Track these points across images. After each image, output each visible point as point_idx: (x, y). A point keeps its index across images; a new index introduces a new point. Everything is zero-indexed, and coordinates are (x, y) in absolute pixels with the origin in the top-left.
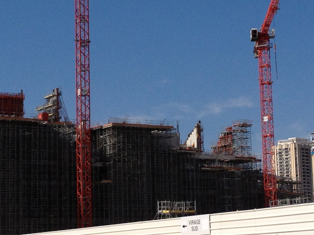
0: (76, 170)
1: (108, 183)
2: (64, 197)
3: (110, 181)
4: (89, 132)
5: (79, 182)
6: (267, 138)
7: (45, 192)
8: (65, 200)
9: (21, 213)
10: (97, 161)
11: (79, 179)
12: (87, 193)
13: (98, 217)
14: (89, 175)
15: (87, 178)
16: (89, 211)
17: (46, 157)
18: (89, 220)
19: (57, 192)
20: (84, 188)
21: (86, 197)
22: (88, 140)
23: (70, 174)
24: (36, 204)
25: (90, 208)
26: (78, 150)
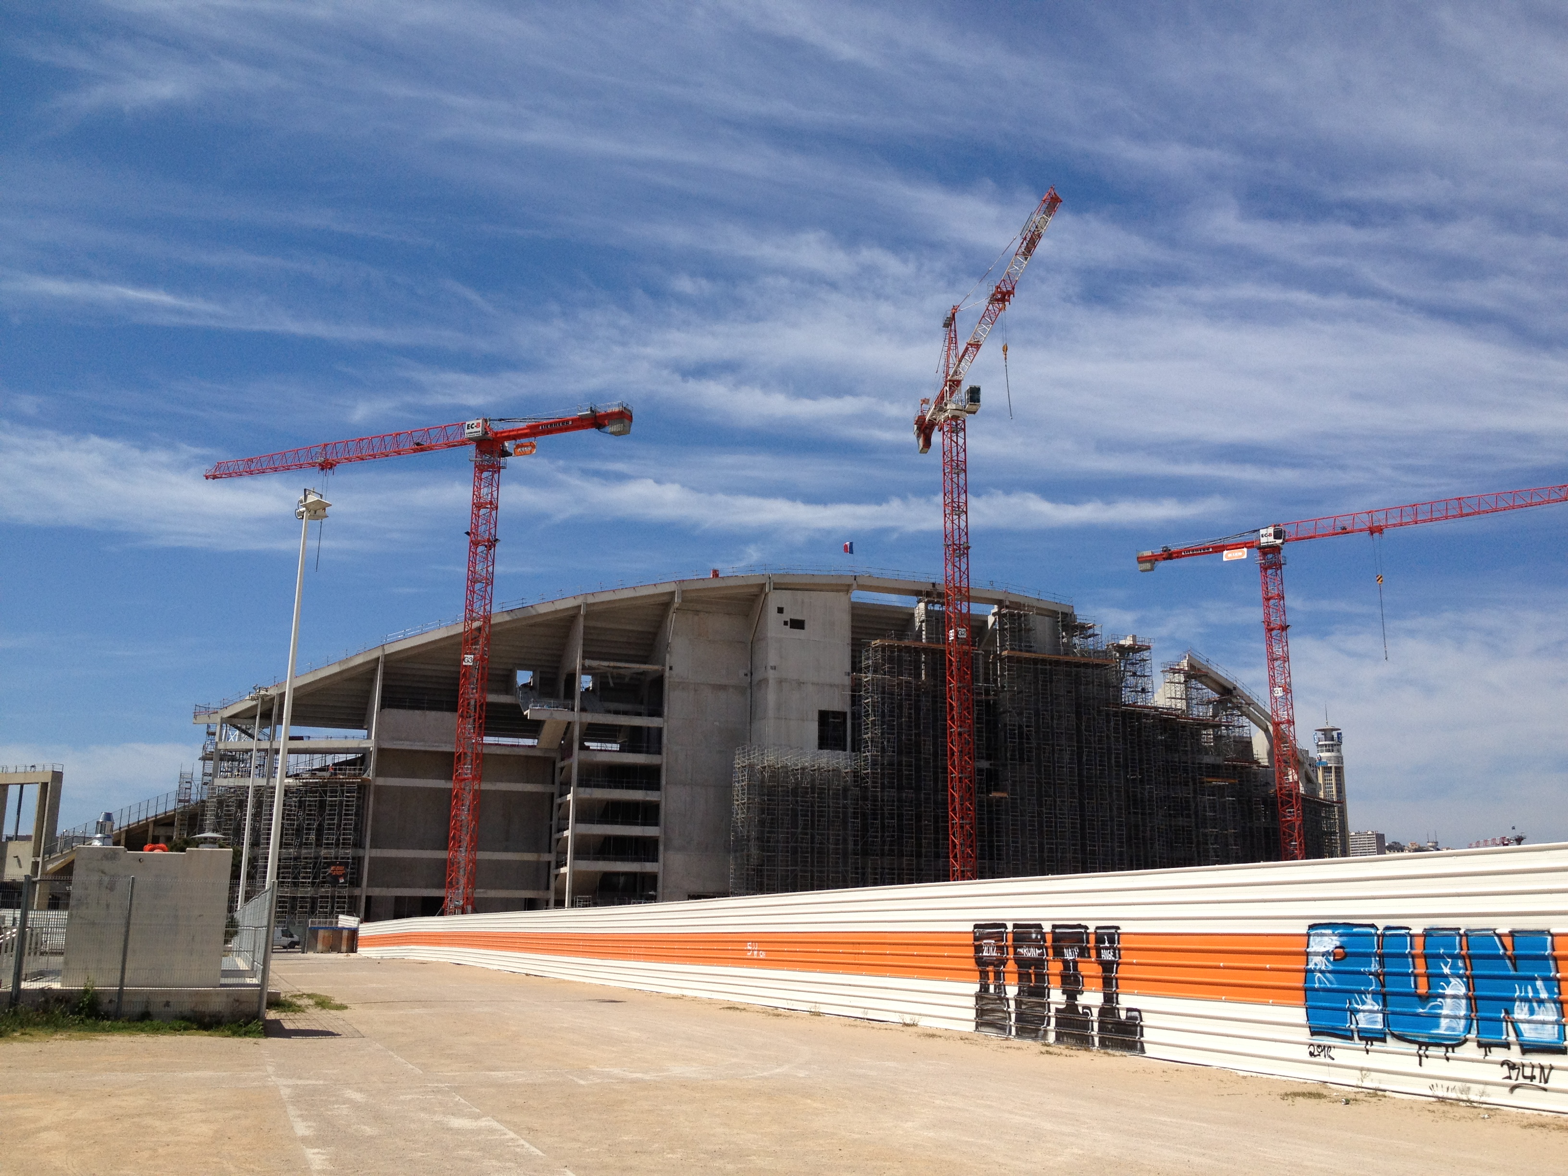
0: (947, 773)
1: (1002, 798)
2: (925, 820)
3: (1004, 795)
4: (971, 706)
5: (952, 795)
6: (1283, 726)
7: (893, 810)
8: (926, 825)
9: (851, 846)
10: (982, 758)
11: (953, 788)
12: (967, 814)
13: (984, 859)
14: (970, 781)
15: (966, 786)
16: (971, 846)
17: (894, 747)
18: (971, 863)
19: (912, 810)
20: (962, 805)
21: (964, 822)
22: (968, 719)
23: (936, 780)
24: (877, 832)
25: (972, 841)
26: (950, 737)
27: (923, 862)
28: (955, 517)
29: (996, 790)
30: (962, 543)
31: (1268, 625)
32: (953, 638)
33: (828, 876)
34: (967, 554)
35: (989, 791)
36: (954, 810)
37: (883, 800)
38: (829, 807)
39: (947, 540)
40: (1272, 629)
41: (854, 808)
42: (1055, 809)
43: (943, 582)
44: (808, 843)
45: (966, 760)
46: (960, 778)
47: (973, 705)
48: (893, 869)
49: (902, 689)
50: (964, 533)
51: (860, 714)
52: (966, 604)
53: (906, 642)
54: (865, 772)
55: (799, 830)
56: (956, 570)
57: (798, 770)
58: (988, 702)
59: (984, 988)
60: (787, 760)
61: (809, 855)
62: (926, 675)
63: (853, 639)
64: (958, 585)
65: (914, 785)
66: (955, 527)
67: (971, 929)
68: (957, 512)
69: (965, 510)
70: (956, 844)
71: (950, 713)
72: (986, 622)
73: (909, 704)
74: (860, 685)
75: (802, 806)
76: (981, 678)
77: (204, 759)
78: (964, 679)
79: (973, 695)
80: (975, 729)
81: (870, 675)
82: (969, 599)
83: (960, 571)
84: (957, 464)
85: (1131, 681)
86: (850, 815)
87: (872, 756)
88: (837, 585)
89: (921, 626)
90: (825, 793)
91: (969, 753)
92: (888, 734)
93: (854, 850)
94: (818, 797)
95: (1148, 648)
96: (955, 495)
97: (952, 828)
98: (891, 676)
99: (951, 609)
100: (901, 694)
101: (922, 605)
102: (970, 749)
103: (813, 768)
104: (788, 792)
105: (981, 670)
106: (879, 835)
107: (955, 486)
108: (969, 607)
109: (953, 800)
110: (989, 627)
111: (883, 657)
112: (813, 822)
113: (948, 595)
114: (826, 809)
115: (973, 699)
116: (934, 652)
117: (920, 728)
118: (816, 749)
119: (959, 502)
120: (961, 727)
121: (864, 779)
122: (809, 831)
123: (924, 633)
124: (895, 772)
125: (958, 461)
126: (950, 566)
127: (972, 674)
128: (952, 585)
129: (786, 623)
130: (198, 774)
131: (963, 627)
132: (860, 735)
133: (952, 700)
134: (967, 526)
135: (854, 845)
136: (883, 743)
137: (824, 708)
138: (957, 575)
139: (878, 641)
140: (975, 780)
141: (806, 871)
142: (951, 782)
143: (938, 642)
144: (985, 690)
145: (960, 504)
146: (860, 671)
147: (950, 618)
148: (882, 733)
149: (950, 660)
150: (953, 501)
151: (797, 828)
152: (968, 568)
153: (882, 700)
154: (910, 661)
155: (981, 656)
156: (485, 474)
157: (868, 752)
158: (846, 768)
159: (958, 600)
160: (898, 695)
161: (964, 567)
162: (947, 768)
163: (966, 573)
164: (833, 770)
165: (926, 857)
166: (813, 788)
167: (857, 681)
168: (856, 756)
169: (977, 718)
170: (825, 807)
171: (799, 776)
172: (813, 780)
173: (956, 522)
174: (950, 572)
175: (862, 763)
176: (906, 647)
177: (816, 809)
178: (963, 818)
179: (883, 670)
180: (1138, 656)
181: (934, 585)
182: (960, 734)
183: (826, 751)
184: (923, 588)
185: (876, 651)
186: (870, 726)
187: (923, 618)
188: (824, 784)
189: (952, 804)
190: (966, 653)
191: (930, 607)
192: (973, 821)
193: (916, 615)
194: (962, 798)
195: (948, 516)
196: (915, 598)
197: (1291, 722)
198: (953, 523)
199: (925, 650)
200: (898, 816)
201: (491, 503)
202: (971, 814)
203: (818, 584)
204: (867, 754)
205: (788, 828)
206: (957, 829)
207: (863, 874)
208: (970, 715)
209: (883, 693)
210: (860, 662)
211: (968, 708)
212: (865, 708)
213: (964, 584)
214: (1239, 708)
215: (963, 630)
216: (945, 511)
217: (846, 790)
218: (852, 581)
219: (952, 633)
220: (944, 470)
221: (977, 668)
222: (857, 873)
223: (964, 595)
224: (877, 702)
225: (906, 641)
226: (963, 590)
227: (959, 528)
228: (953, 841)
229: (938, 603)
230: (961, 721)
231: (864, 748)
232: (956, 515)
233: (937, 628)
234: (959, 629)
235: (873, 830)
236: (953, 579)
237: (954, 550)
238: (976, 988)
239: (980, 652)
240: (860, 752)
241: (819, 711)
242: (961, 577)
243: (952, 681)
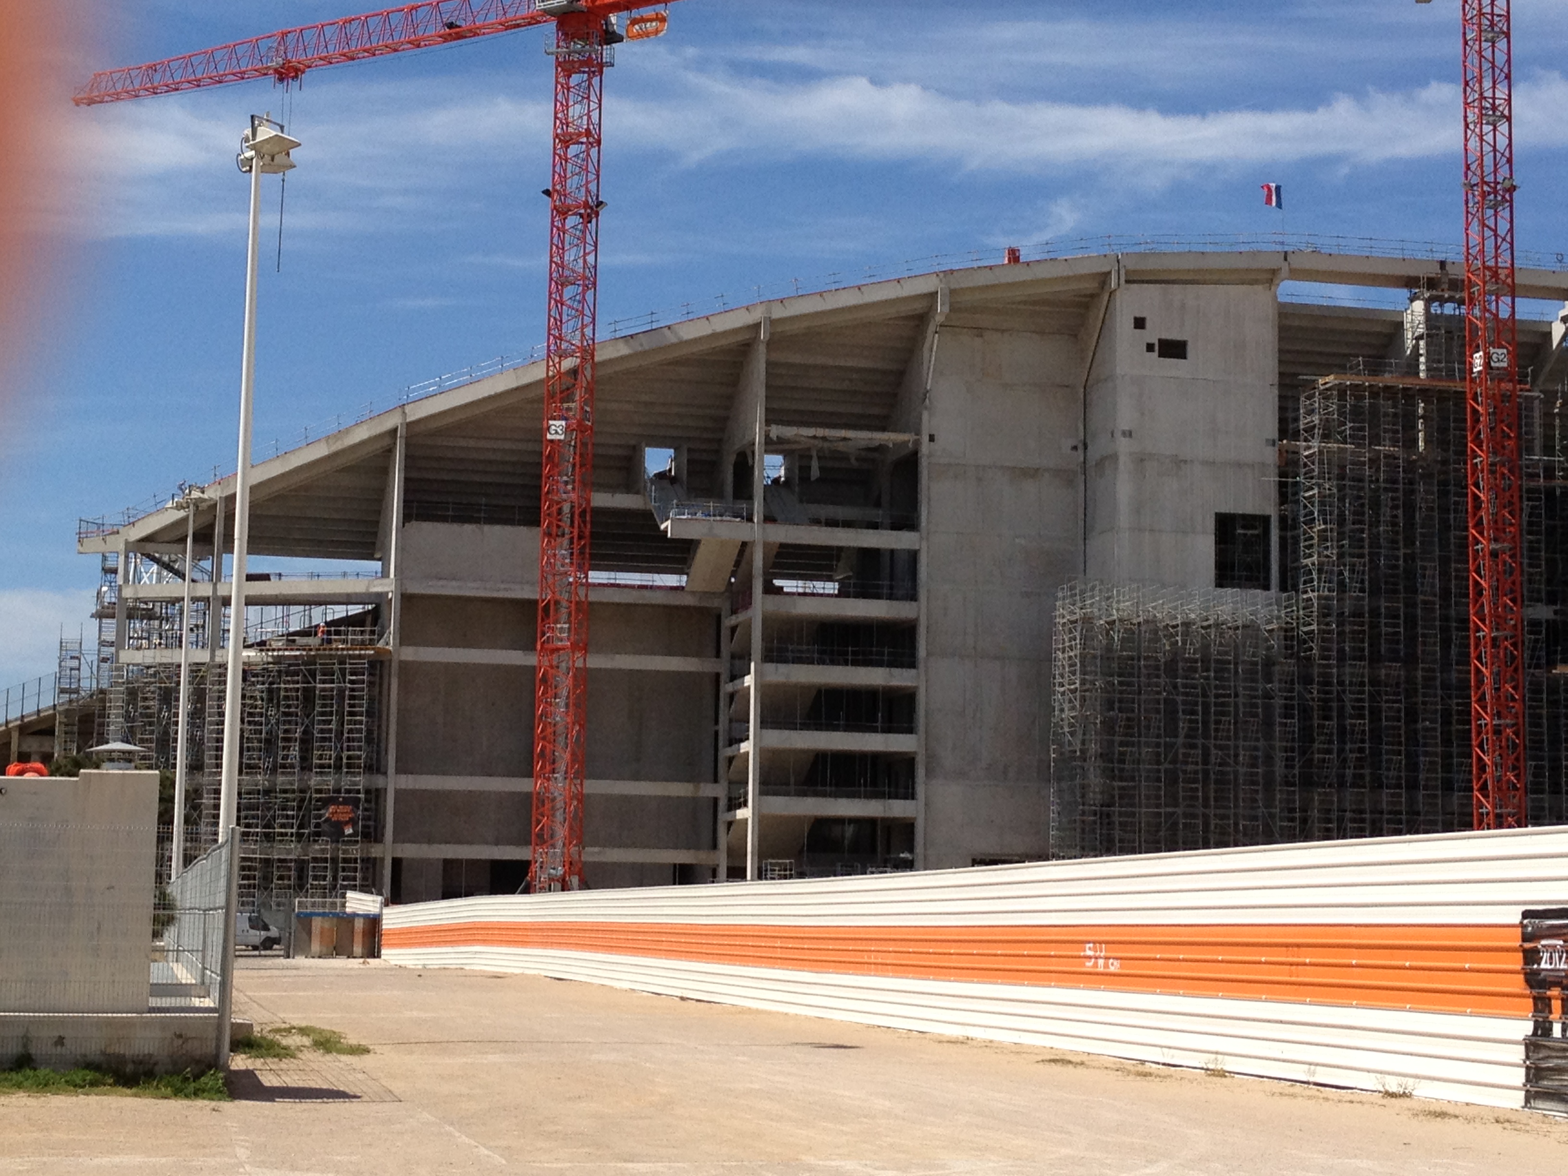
0: (1467, 629)
2: (1424, 720)
4: (1516, 499)
5: (1478, 671)
7: (1362, 700)
8: (1426, 729)
9: (1279, 769)
10: (1539, 600)
11: (1479, 658)
12: (1508, 707)
13: (1542, 792)
14: (1514, 645)
15: (1505, 655)
16: (1515, 768)
17: (1362, 582)
18: (1516, 801)
19: (1399, 701)
20: (1497, 690)
21: (1502, 722)
22: (1511, 525)
23: (1446, 644)
24: (1330, 742)
25: (1517, 759)
26: (1475, 560)
27: (1420, 798)
28: (1487, 128)
29: (1564, 662)
30: (1500, 179)
32: (1480, 368)
33: (1236, 824)
34: (1511, 201)
35: (1552, 664)
36: (1481, 700)
38: (1236, 696)
39: (1470, 174)
41: (1286, 698)
43: (1461, 259)
44: (1197, 764)
45: (1505, 605)
46: (1494, 639)
47: (1521, 497)
48: (1362, 812)
49: (1378, 469)
50: (1504, 160)
51: (1295, 519)
52: (1508, 300)
53: (1387, 379)
54: (1306, 629)
55: (1181, 740)
56: (1488, 233)
57: (1176, 626)
58: (1550, 493)
59: (1543, 1028)
60: (1154, 608)
61: (1200, 786)
62: (1426, 442)
63: (1281, 375)
64: (1491, 263)
65: (1402, 654)
66: (1487, 148)
67: (1516, 919)
68: (1491, 119)
69: (1506, 112)
70: (1485, 765)
71: (1475, 515)
72: (1548, 335)
73: (1393, 499)
74: (1296, 463)
75: (1186, 694)
76: (1538, 444)
77: (100, 615)
78: (1503, 447)
79: (1521, 478)
80: (1526, 545)
81: (1315, 444)
82: (1513, 291)
83: (1496, 236)
84: (1492, 21)
86: (1278, 711)
87: (1319, 598)
88: (1248, 271)
89: (1416, 347)
90: (1229, 671)
91: (1512, 591)
92: (1352, 556)
93: (1286, 777)
94: (1216, 678)
96: (1487, 84)
97: (1479, 733)
98: (1358, 445)
99: (1477, 312)
100: (1377, 480)
101: (1419, 306)
102: (1514, 583)
103: (1205, 624)
104: (1157, 668)
105: (1538, 430)
106: (1335, 747)
107: (1486, 66)
108: (1513, 308)
109: (1480, 682)
110: (1554, 346)
111: (1341, 407)
112: (1205, 723)
113: (1471, 284)
114: (1232, 700)
115: (1521, 486)
116: (1443, 396)
117: (1414, 544)
118: (1211, 587)
119: (1494, 98)
120: (1496, 540)
121: (1305, 642)
122: (1200, 741)
123: (1422, 359)
124: (1366, 627)
125: (1492, 14)
126: (1475, 226)
127: (1519, 437)
128: (1479, 263)
129: (1150, 348)
130: (91, 643)
131: (1500, 346)
132: (1297, 560)
133: (1478, 488)
134: (1510, 145)
135: (1286, 766)
136: (1341, 573)
137: (1225, 509)
138: (1490, 244)
139: (1332, 377)
140: (1523, 642)
141: (1194, 816)
142: (1477, 646)
143: (1450, 375)
144: (1546, 469)
145: (1497, 102)
146: (1296, 436)
147: (1474, 329)
148: (1340, 556)
149: (1475, 411)
150: (1482, 97)
151: (1176, 736)
152: (1511, 230)
153: (1339, 491)
154: (1395, 415)
155: (1537, 402)
156: (575, 79)
157: (1313, 591)
158: (1269, 622)
159: (1491, 293)
160: (1371, 482)
161: (1503, 227)
162: (1468, 620)
163: (1508, 239)
164: (1244, 627)
165: (1426, 788)
166: (1205, 660)
167: (1290, 456)
168: (1289, 598)
169: (1530, 524)
170: (1229, 696)
171: (1179, 638)
172: (1206, 647)
173: (1489, 138)
174: (1475, 239)
175: (1301, 612)
176: (1387, 388)
177: (1213, 700)
178: (1499, 715)
179: (1339, 433)
181: (1443, 264)
182: (1494, 554)
183: (1229, 591)
184: (1422, 272)
185: (1326, 398)
186: (1315, 541)
187: (1421, 330)
188: (1227, 653)
189: (1478, 688)
190: (1506, 397)
191: (1435, 308)
192: (1521, 719)
193: (1407, 326)
194: (1498, 677)
195: (1471, 126)
196: (1405, 293)
198: (1482, 140)
199: (1425, 393)
200: (1371, 713)
201: (588, 133)
202: (1517, 707)
203: (1211, 271)
204: (1311, 594)
205: (1158, 736)
206: (1488, 736)
207: (1304, 821)
208: (1514, 518)
209: (1342, 477)
210: (1296, 420)
211: (1511, 503)
212: (1305, 507)
213: (1504, 260)
215: (1500, 351)
216: (1466, 117)
217: (1269, 663)
218: (1277, 262)
219: (1478, 360)
220: (1464, 34)
221: (1530, 425)
222: (1292, 820)
223: (1504, 282)
224: (1330, 496)
225: (1387, 376)
226: (1503, 274)
227: (1495, 150)
228: (1480, 759)
229: (1451, 299)
230: (1497, 529)
231: (1305, 583)
232: (1488, 123)
233: (1449, 351)
234: (1492, 350)
235: (1323, 738)
236: (1482, 251)
237: (1484, 195)
238: (1526, 1028)
239: (1536, 394)
240: (1297, 591)
241: (1216, 514)
242: (1497, 248)
243: (1479, 452)
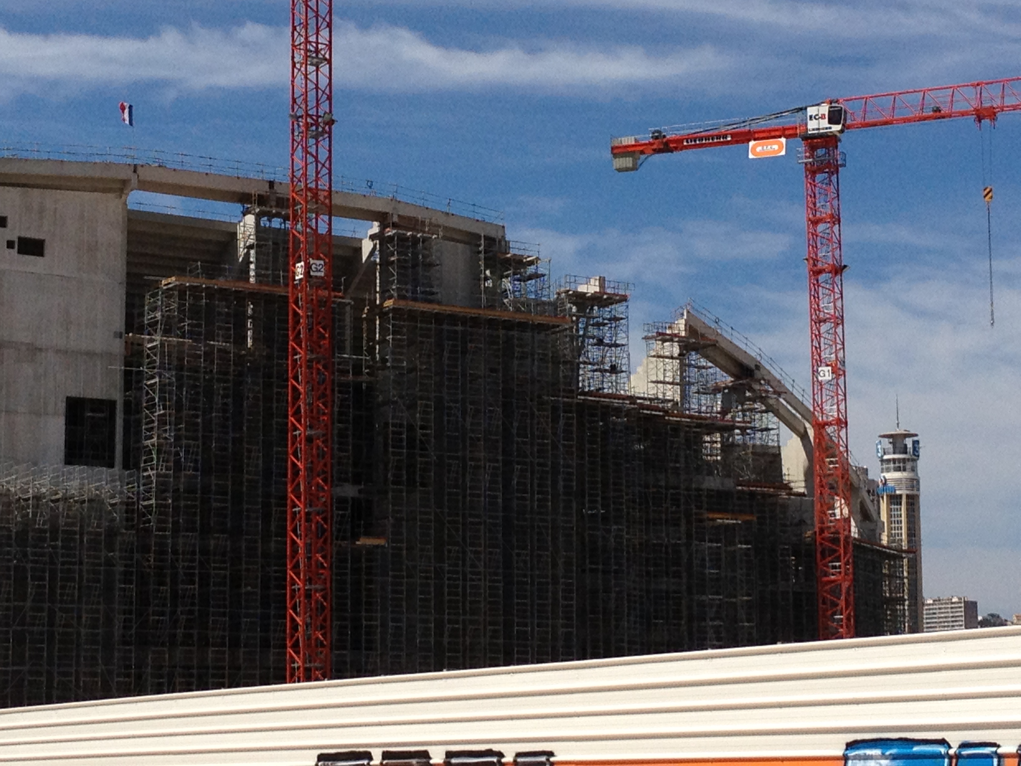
0: (286, 505)
1: (377, 547)
3: (381, 542)
4: (328, 392)
5: (293, 542)
6: (830, 430)
7: (193, 568)
8: (248, 593)
9: (117, 632)
10: (346, 480)
11: (295, 531)
12: (318, 574)
13: (345, 648)
14: (325, 519)
15: (317, 528)
16: (322, 628)
17: (196, 461)
18: (322, 656)
19: (225, 569)
20: (309, 558)
21: (313, 587)
22: (324, 414)
23: (267, 517)
24: (164, 605)
25: (325, 620)
26: (293, 444)
27: (241, 655)
28: (311, 68)
29: (368, 534)
30: (321, 113)
31: (815, 265)
32: (301, 276)
33: (77, 680)
34: (330, 133)
35: (355, 536)
36: (296, 568)
37: (175, 552)
38: (81, 563)
39: (296, 107)
40: (820, 272)
41: (126, 566)
42: (464, 565)
43: (287, 180)
44: (43, 625)
45: (318, 484)
46: (307, 514)
47: (333, 391)
48: (189, 668)
49: (212, 362)
50: (325, 97)
51: (139, 403)
52: (326, 218)
53: (220, 283)
54: (146, 503)
55: (29, 604)
56: (310, 159)
57: (27, 500)
58: (357, 387)
60: (8, 482)
61: (45, 646)
62: (254, 339)
63: (128, 274)
64: (313, 185)
65: (229, 525)
66: (311, 86)
68: (315, 61)
69: (327, 56)
70: (297, 624)
71: (294, 405)
72: (359, 250)
73: (224, 389)
74: (140, 353)
75: (36, 562)
76: (348, 344)
78: (320, 347)
79: (333, 373)
80: (336, 432)
81: (158, 338)
82: (331, 210)
83: (317, 161)
85: (594, 353)
86: (118, 577)
87: (158, 476)
88: (101, 180)
89: (247, 255)
90: (74, 540)
91: (324, 472)
92: (187, 438)
93: (124, 636)
94: (63, 547)
95: (624, 299)
96: (312, 30)
97: (292, 597)
98: (195, 340)
99: (299, 226)
100: (211, 371)
101: (250, 219)
102: (325, 465)
103: (54, 498)
104: (9, 537)
105: (348, 332)
106: (168, 610)
107: (311, 14)
108: (330, 224)
109: (295, 552)
110: (364, 259)
111: (181, 306)
112: (52, 589)
113: (295, 203)
114: (77, 567)
115: (333, 381)
116: (269, 299)
117: (241, 429)
118: (61, 465)
119: (317, 43)
120: (311, 427)
121: (144, 515)
122: (46, 605)
123: (252, 266)
124: (198, 503)
126: (299, 152)
127: (332, 337)
128: (302, 185)
129: (10, 245)
131: (319, 258)
132: (138, 441)
133: (297, 381)
134: (330, 84)
135: (124, 627)
136: (177, 454)
137: (74, 393)
138: (311, 169)
139: (173, 279)
140: (332, 517)
141: (39, 674)
142: (293, 519)
143: (276, 282)
144: (354, 367)
145: (320, 46)
146: (141, 329)
147: (296, 241)
148: (178, 438)
149: (296, 314)
150: (307, 42)
151: (24, 600)
152: (330, 158)
153: (177, 380)
154: (228, 314)
155: (348, 308)
157: (152, 469)
158: (112, 497)
159: (311, 211)
160: (205, 373)
161: (323, 156)
162: (285, 497)
163: (327, 165)
164: (90, 501)
165: (245, 646)
166: (54, 530)
167: (136, 347)
168: (130, 476)
169: (340, 413)
170: (74, 563)
171: (30, 511)
172: (55, 517)
173: (312, 77)
174: (299, 163)
175: (142, 488)
176: (221, 290)
177: (59, 566)
178: (310, 581)
179: (179, 328)
180: (606, 313)
181: (271, 184)
182: (309, 440)
183: (77, 468)
184: (253, 190)
185: (169, 297)
186: (156, 424)
187: (252, 240)
188: (73, 524)
189: (293, 557)
190: (322, 303)
191: (264, 221)
192: (328, 585)
193: (240, 236)
194: (310, 548)
195: (298, 66)
196: (238, 207)
197: (842, 423)
198: (306, 78)
199: (253, 296)
200: (201, 579)
202: (325, 573)
203: (69, 178)
204: (151, 473)
205: (8, 600)
206: (300, 599)
207: (139, 677)
208: (326, 407)
209: (180, 368)
210: (142, 315)
211: (324, 395)
212: (148, 393)
213: (323, 184)
214: (763, 400)
215: (318, 262)
216: (293, 57)
217: (111, 533)
218: (127, 174)
219: (300, 268)
221: (342, 327)
222: (128, 676)
223: (323, 203)
224: (170, 384)
225: (222, 279)
226: (322, 195)
227: (317, 88)
228: (293, 619)
229: (278, 215)
230: (312, 418)
231: (145, 462)
232: (312, 64)
233: (275, 260)
234: (312, 261)
235: (156, 601)
236: (305, 175)
237: (307, 125)
239: (347, 301)
240: (138, 468)
241: (68, 398)
242: (317, 173)
243: (299, 350)
